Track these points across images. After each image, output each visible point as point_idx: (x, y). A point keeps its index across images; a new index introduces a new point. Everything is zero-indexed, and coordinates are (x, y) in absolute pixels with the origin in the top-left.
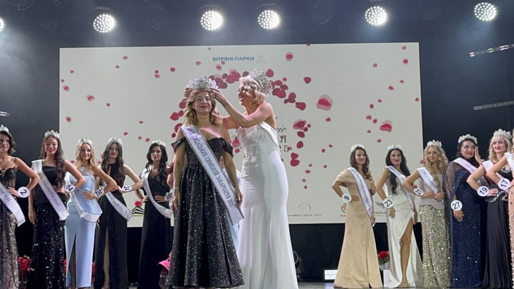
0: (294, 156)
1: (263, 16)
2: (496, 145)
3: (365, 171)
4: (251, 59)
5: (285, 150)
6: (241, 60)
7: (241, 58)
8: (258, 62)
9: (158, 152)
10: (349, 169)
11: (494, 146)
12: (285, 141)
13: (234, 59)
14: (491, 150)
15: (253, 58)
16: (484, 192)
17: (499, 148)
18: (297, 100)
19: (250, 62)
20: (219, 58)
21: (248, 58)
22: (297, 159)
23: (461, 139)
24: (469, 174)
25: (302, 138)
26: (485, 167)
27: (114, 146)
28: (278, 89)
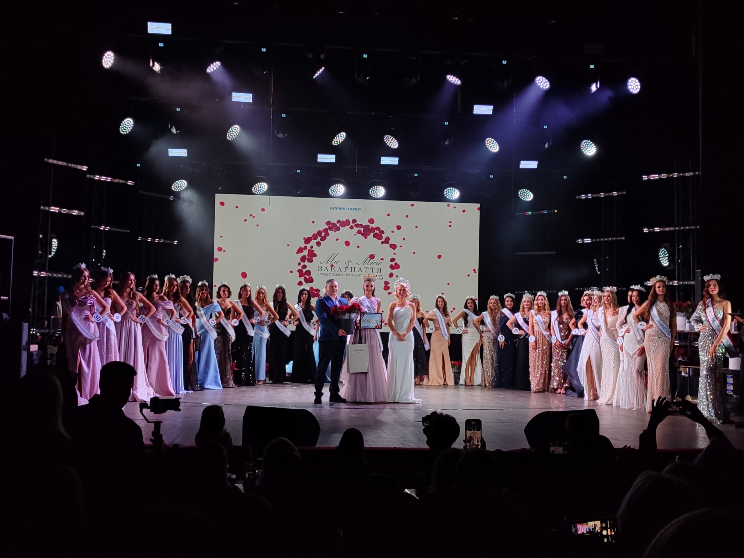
0: (386, 283)
1: (374, 189)
2: (526, 303)
3: (444, 311)
4: (358, 210)
5: (380, 279)
6: (351, 210)
7: (351, 208)
8: (363, 212)
9: (306, 294)
10: (434, 310)
11: (524, 303)
12: (381, 272)
13: (346, 209)
14: (521, 306)
15: (360, 209)
16: (516, 331)
17: (527, 305)
18: (391, 242)
19: (358, 212)
20: (335, 208)
21: (356, 209)
22: (389, 285)
23: (505, 296)
24: (508, 319)
25: (392, 270)
26: (517, 318)
27: (280, 291)
28: (378, 233)
